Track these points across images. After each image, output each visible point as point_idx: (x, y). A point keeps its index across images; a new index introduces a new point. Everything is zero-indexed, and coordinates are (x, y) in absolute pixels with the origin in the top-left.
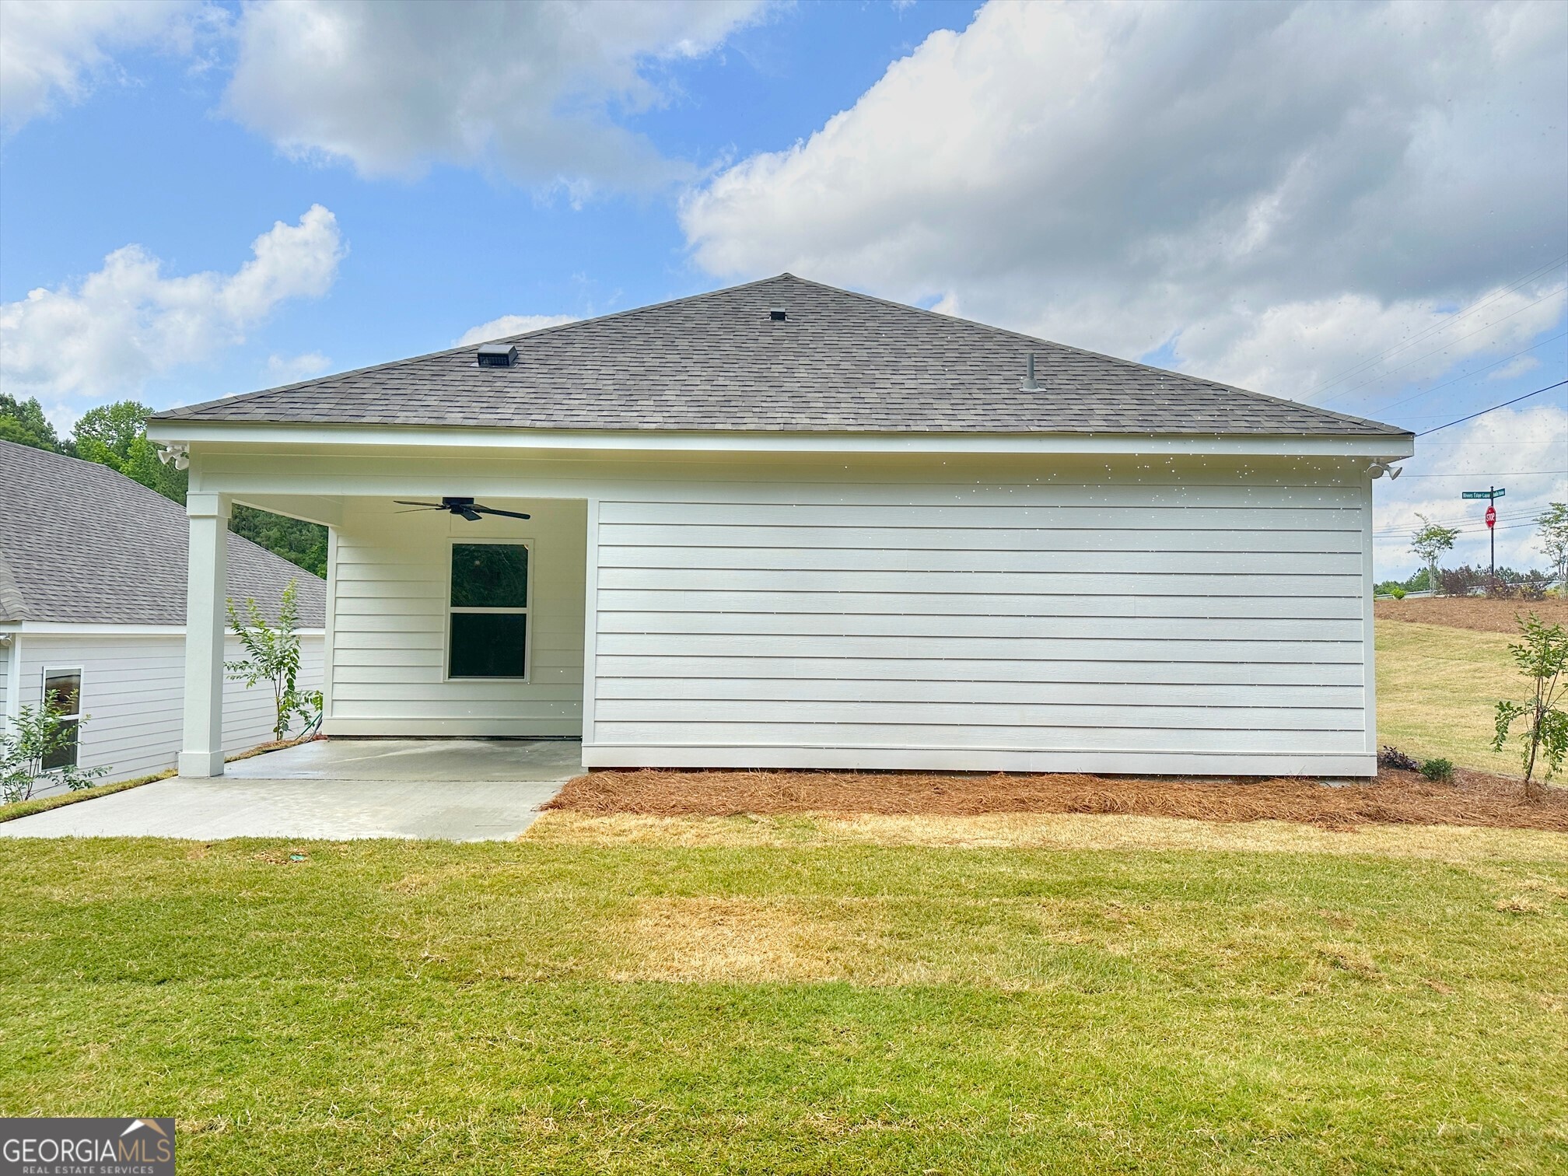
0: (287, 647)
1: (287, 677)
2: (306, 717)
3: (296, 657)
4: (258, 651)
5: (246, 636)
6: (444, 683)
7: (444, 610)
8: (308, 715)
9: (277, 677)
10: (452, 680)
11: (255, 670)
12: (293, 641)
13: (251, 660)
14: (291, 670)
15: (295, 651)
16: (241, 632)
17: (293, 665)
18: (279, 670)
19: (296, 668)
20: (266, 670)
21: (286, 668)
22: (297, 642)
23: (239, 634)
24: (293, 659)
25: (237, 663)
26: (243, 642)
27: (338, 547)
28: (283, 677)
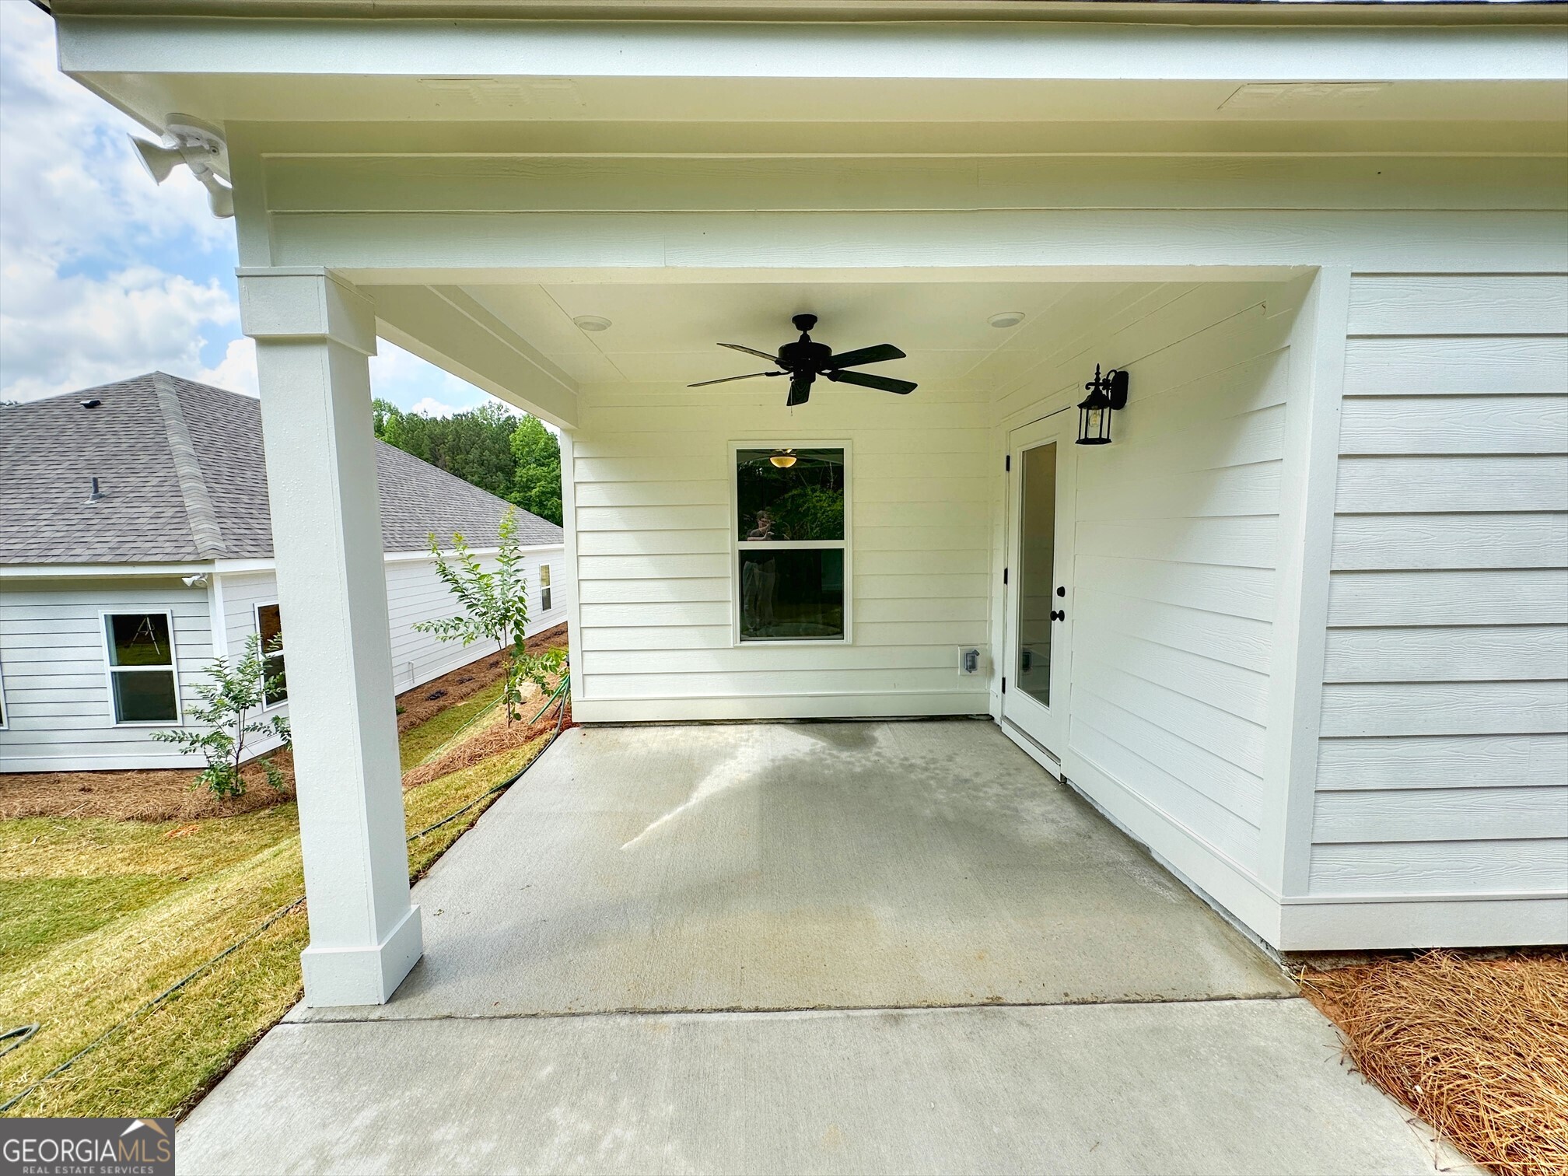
0: (510, 595)
1: (514, 633)
2: (543, 685)
3: (522, 607)
4: (475, 602)
5: (456, 582)
6: (735, 648)
7: (728, 545)
8: (545, 680)
9: (500, 634)
10: (745, 644)
11: (472, 628)
12: (518, 587)
13: (465, 614)
14: (517, 624)
15: (521, 600)
16: (449, 577)
17: (519, 618)
18: (502, 625)
19: (524, 622)
20: (487, 627)
21: (512, 622)
22: (523, 588)
23: (448, 580)
24: (519, 610)
25: (447, 622)
26: (454, 590)
27: (574, 458)
28: (508, 634)
